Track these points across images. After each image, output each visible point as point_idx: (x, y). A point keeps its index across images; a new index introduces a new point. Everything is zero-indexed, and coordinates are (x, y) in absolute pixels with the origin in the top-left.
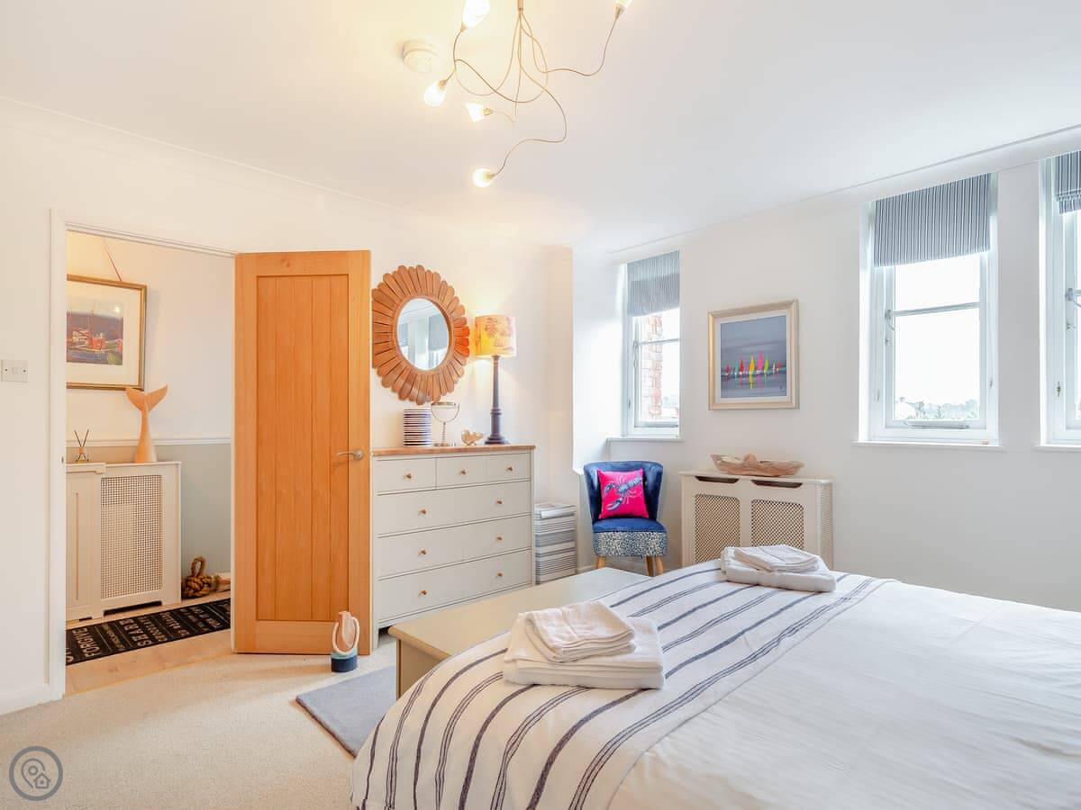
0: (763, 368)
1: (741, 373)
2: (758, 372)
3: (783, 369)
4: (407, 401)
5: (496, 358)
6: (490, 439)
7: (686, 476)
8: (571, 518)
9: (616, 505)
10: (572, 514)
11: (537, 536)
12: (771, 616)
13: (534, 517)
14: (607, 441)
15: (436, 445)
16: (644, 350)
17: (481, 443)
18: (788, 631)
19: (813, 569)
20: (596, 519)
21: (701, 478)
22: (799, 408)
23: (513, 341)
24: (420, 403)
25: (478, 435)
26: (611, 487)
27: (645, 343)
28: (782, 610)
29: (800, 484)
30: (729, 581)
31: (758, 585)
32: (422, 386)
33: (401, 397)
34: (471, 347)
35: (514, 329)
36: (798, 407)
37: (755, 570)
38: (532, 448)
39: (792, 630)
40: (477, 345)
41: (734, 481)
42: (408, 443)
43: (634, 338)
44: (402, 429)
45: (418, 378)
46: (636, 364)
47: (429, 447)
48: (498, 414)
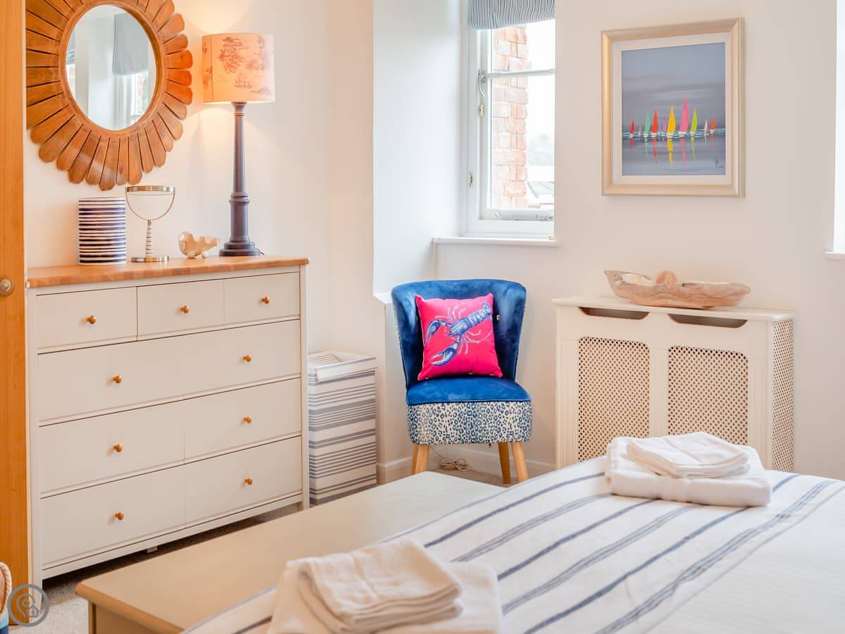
0: (689, 128)
1: (654, 135)
2: (681, 134)
3: (720, 131)
4: (83, 184)
5: (239, 106)
6: (229, 247)
7: (563, 306)
8: (370, 380)
9: (446, 358)
10: (371, 373)
11: (311, 412)
12: (670, 550)
13: (306, 379)
14: (432, 243)
15: (135, 261)
16: (495, 85)
17: (212, 257)
18: (690, 572)
19: (741, 472)
20: (412, 382)
21: (587, 311)
22: (744, 196)
23: (268, 78)
24: (106, 186)
25: (208, 242)
26: (438, 325)
27: (498, 75)
28: (687, 538)
29: (744, 322)
30: (614, 494)
31: (658, 499)
32: (109, 157)
33: (73, 178)
34: (195, 86)
35: (271, 58)
36: (743, 193)
37: (654, 476)
38: (303, 263)
39: (696, 570)
40: (205, 82)
41: (640, 315)
42: (85, 259)
43: (479, 67)
44: (76, 234)
45: (103, 145)
46: (482, 110)
47: (123, 266)
48: (244, 203)
